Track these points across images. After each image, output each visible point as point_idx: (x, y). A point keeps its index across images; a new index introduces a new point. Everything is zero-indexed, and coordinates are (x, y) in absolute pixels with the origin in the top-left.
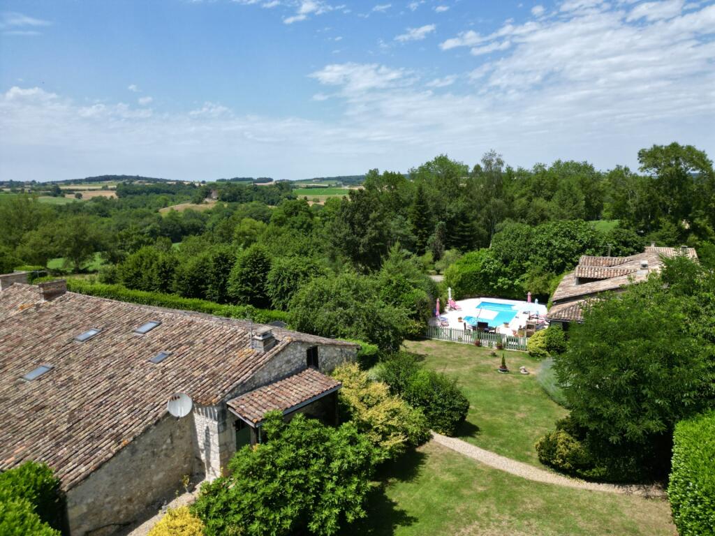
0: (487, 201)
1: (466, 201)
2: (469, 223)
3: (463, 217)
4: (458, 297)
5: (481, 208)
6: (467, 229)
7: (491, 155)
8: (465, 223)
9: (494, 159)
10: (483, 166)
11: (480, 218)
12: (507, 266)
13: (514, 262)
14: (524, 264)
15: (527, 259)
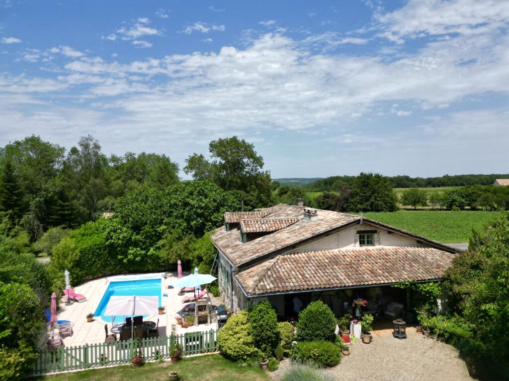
0: (87, 181)
1: (64, 180)
2: (69, 202)
3: (62, 195)
4: (77, 282)
5: (81, 188)
6: (66, 208)
7: (87, 139)
8: (64, 201)
9: (91, 143)
10: (80, 148)
11: (80, 197)
12: (138, 234)
13: (147, 228)
14: (158, 229)
15: (161, 223)
